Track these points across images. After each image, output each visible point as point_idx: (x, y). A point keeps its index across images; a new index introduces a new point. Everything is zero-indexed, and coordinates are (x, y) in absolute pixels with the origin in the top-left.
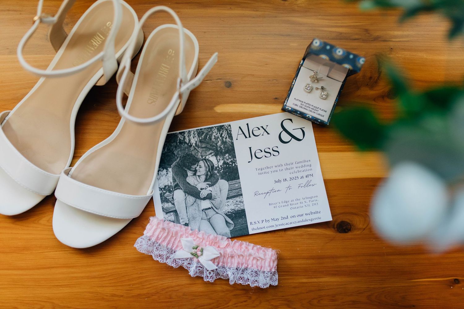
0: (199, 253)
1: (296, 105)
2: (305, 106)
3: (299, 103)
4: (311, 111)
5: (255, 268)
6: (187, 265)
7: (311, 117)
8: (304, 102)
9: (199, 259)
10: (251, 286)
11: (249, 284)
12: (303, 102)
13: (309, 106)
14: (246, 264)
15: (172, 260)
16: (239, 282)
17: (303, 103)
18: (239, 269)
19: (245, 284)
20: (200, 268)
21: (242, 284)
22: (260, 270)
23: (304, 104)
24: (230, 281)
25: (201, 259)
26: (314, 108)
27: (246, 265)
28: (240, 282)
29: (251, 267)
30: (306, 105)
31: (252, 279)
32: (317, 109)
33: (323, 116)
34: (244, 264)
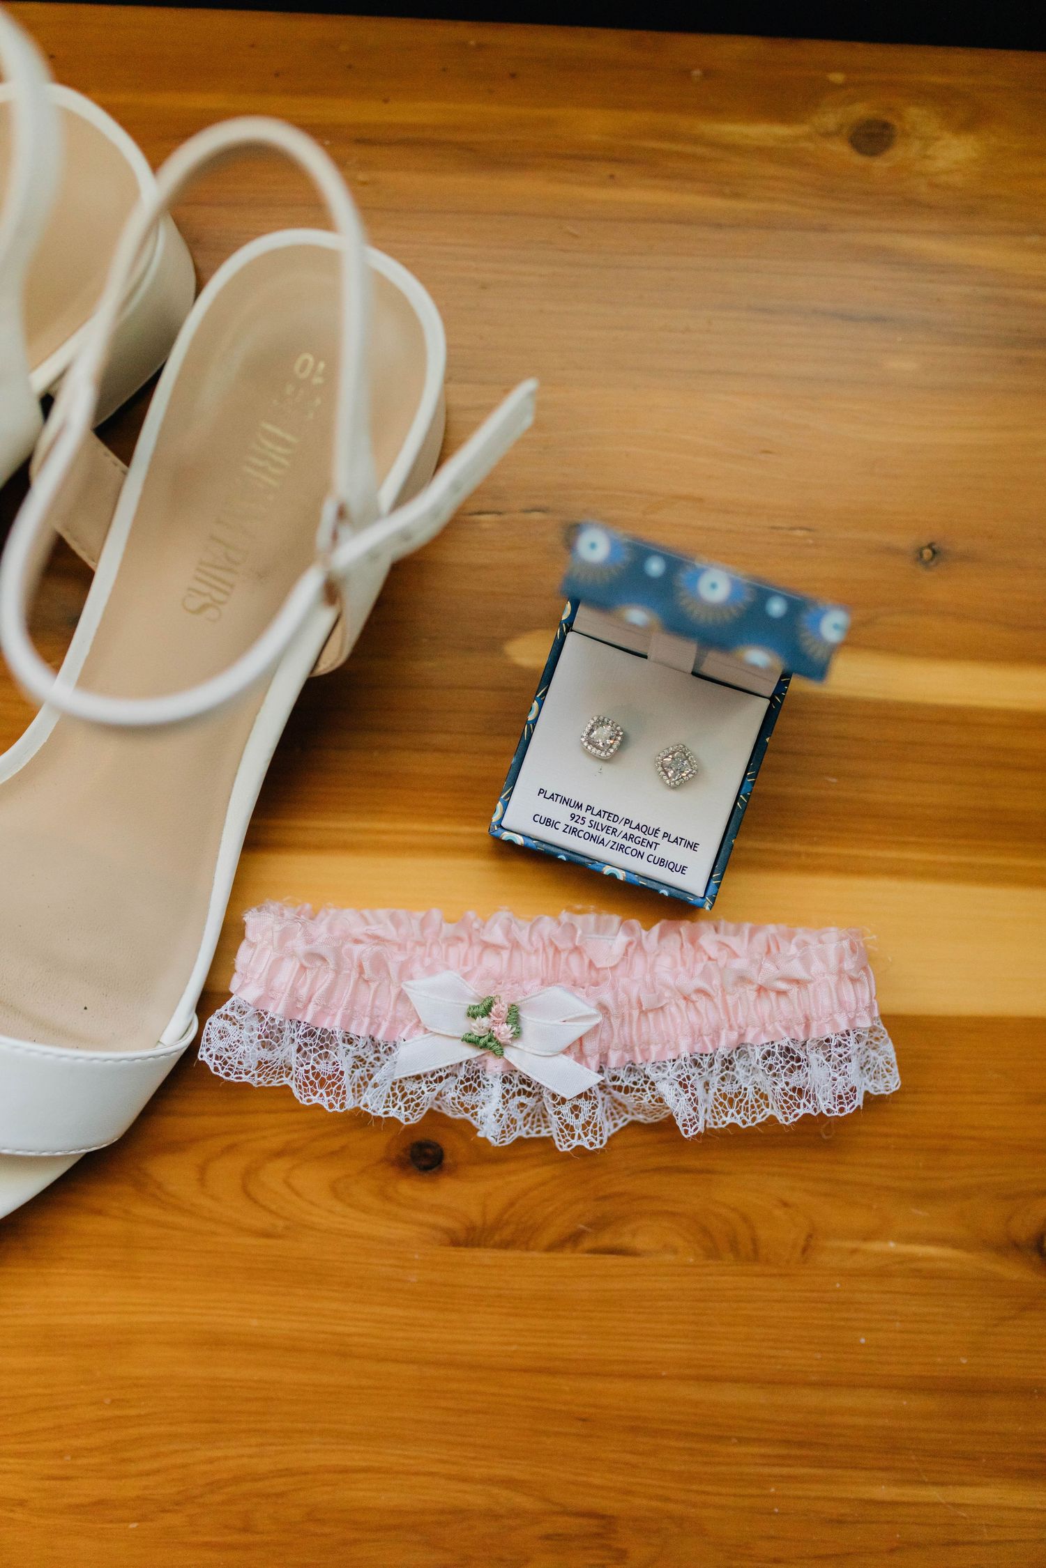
0: (504, 1031)
1: (548, 822)
2: (594, 825)
3: (561, 813)
4: (622, 848)
5: (777, 1032)
6: (463, 1099)
7: (621, 875)
8: (584, 808)
9: (505, 1055)
10: (784, 1122)
11: (772, 1119)
12: (579, 806)
13: (611, 824)
14: (731, 1027)
15: (387, 1088)
16: (724, 1118)
17: (582, 813)
18: (707, 1059)
19: (754, 1119)
20: (523, 1099)
21: (741, 1124)
22: (802, 1039)
23: (588, 816)
24: (679, 1123)
25: (523, 1057)
26: (636, 833)
27: (734, 1036)
28: (729, 1120)
29: (756, 1037)
30: (597, 819)
31: (775, 1087)
32: (651, 839)
33: (683, 869)
34: (723, 1034)
